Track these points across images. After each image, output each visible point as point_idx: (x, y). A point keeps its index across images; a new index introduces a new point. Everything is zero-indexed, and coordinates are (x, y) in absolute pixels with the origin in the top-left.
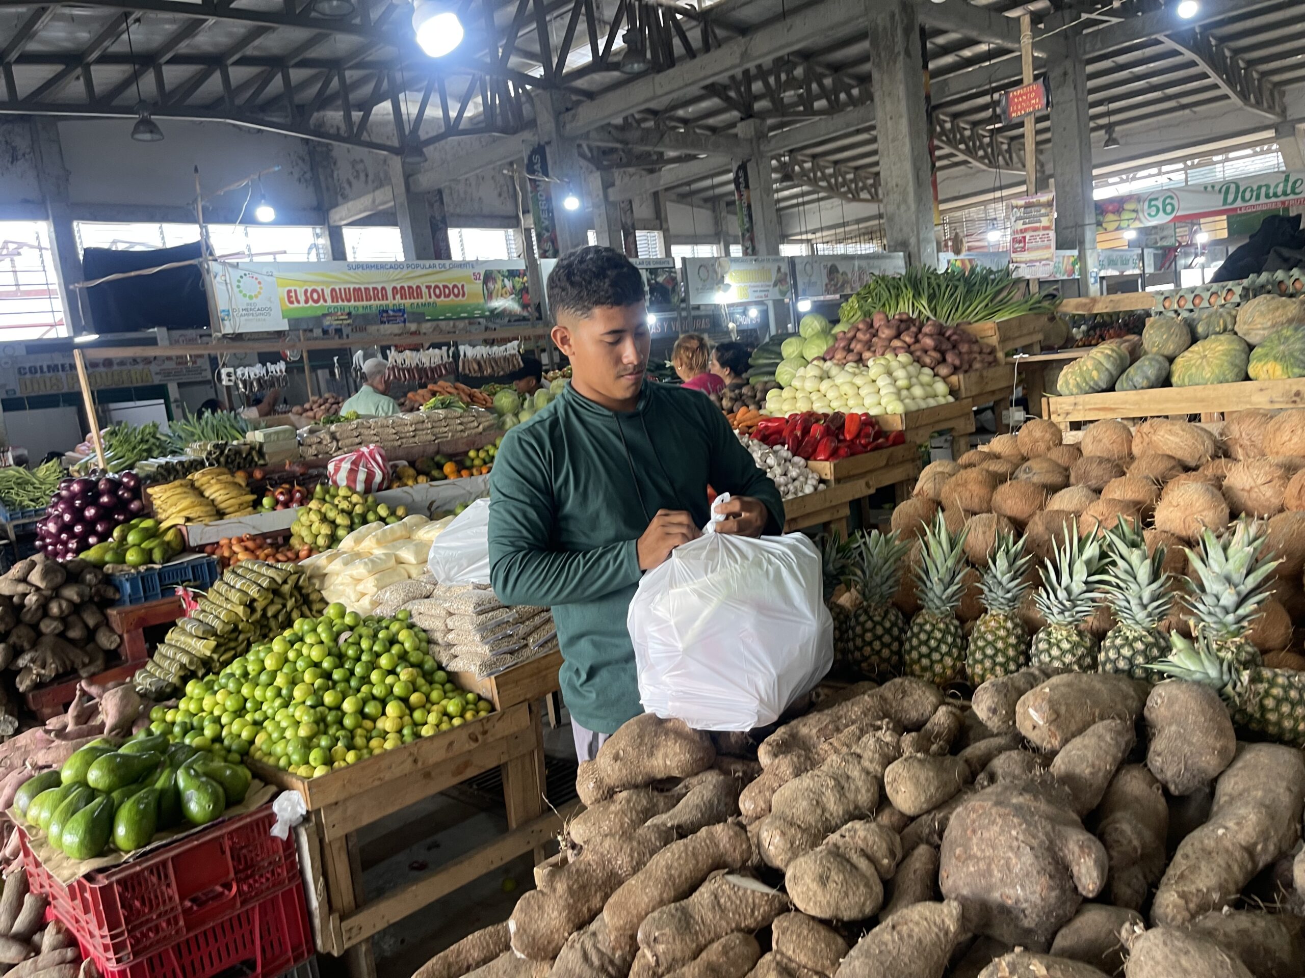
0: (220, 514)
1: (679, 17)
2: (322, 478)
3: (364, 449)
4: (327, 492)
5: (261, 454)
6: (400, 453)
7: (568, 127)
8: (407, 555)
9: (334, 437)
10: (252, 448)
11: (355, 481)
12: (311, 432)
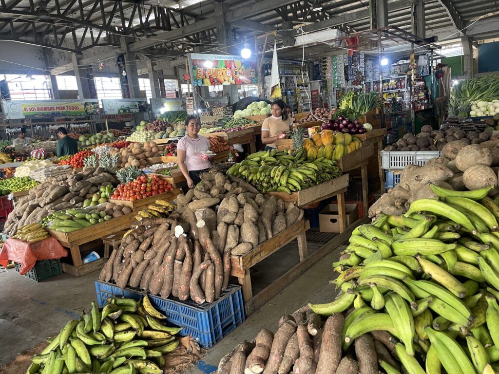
0: (4, 163)
1: (172, 11)
2: (30, 156)
3: (40, 149)
4: (30, 159)
5: (14, 150)
6: (51, 150)
7: (131, 49)
8: (37, 165)
9: (33, 146)
10: (12, 148)
11: (37, 156)
12: (28, 145)
